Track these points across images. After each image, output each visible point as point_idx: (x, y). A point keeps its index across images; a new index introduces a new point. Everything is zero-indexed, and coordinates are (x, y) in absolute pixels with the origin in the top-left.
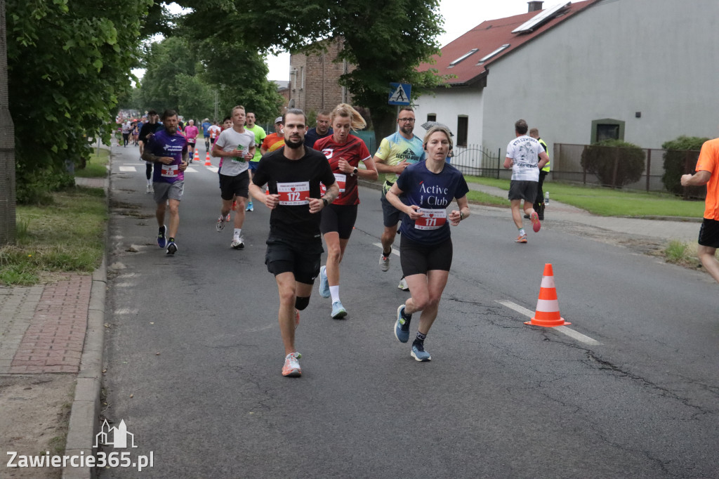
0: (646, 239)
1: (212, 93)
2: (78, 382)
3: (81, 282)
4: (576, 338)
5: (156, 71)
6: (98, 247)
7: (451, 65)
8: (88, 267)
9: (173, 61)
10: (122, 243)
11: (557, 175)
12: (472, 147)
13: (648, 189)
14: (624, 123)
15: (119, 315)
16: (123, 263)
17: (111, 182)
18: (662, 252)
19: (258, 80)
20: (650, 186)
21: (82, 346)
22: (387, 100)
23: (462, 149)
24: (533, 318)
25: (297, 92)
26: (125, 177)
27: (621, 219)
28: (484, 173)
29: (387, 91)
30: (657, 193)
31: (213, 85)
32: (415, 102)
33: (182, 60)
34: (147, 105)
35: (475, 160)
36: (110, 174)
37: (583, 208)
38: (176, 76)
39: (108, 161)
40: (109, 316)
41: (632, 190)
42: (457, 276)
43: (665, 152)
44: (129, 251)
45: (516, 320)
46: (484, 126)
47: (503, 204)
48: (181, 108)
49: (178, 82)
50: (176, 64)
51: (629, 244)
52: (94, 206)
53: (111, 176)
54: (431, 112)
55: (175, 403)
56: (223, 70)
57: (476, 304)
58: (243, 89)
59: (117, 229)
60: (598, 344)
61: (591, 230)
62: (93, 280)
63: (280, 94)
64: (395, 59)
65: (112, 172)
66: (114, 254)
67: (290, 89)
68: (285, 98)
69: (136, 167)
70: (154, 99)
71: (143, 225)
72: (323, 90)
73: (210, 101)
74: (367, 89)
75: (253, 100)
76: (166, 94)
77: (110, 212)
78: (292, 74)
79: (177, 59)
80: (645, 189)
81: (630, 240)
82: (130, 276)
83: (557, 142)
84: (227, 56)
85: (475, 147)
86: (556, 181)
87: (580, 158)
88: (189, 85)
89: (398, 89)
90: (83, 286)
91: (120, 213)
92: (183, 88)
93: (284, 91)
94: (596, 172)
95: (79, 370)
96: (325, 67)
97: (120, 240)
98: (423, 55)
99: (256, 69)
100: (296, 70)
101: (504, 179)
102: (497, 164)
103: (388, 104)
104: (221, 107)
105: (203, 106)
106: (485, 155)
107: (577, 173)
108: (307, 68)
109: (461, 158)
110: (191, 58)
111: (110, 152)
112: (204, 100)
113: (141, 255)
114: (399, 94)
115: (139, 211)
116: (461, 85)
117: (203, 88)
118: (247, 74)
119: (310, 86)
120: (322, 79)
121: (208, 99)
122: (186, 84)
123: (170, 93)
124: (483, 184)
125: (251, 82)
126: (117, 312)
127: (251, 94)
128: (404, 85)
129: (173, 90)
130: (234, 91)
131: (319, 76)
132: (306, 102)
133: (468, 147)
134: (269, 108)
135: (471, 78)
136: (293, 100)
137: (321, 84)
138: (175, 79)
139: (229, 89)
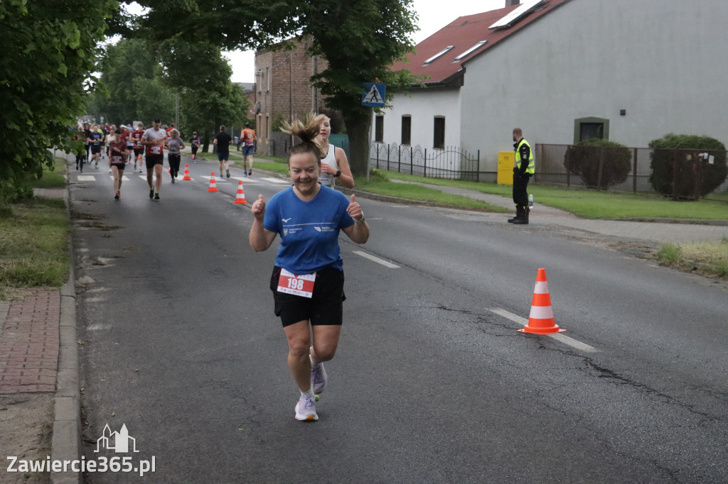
0: (636, 242)
1: (172, 97)
2: (57, 402)
3: (49, 298)
4: (572, 345)
5: (111, 75)
6: (64, 260)
7: (425, 63)
8: (55, 282)
9: (130, 63)
10: (88, 257)
11: (539, 177)
12: (450, 149)
13: (635, 189)
14: (608, 121)
15: (92, 332)
16: (91, 276)
17: (70, 193)
18: (654, 255)
19: (222, 82)
20: (638, 186)
21: (56, 364)
22: (361, 101)
23: (439, 151)
24: (527, 326)
25: (263, 94)
26: (85, 186)
27: (609, 222)
28: (464, 177)
29: (361, 92)
30: (644, 194)
31: (174, 88)
32: (390, 103)
33: (139, 62)
34: (102, 110)
35: (453, 162)
36: (69, 184)
37: (568, 211)
38: (134, 79)
39: (65, 171)
40: (82, 333)
41: (618, 191)
42: (443, 284)
43: (651, 151)
44: (97, 264)
45: (509, 328)
46: (462, 127)
47: (486, 208)
48: (140, 113)
49: (136, 86)
50: (133, 67)
51: (619, 247)
52: (55, 218)
53: (70, 187)
54: (406, 113)
55: (160, 421)
56: (185, 73)
57: (465, 312)
58: (206, 92)
59: (81, 241)
60: (596, 351)
61: (579, 234)
62: (61, 296)
63: (245, 96)
64: (367, 58)
65: (71, 182)
66: (81, 268)
67: (255, 92)
68: (250, 101)
69: (95, 176)
70: (110, 103)
71: (109, 237)
72: (291, 92)
73: (171, 106)
74: (338, 90)
75: (217, 104)
76: (124, 99)
77: (73, 224)
78: (257, 75)
79: (134, 61)
80: (632, 189)
81: (620, 243)
82: (99, 290)
83: (539, 143)
86: (538, 183)
87: (564, 158)
88: (148, 89)
89: (372, 90)
90: (51, 302)
91: (82, 225)
92: (142, 92)
93: (249, 93)
94: (580, 173)
95: (56, 389)
96: (292, 68)
97: (85, 253)
98: (397, 53)
99: (220, 71)
100: (262, 71)
101: (484, 182)
102: (477, 167)
103: (361, 105)
104: (183, 111)
105: (163, 110)
106: (464, 158)
107: (561, 174)
108: (273, 69)
109: (438, 161)
110: (149, 60)
111: (66, 161)
112: (164, 104)
113: (109, 269)
114: (373, 95)
115: (102, 222)
116: (437, 84)
117: (162, 92)
118: (209, 76)
119: (277, 88)
120: (289, 80)
121: (168, 103)
122: (144, 87)
123: (128, 98)
124: (463, 188)
125: (214, 84)
126: (90, 328)
127: (215, 97)
128: (377, 85)
129: (131, 94)
130: (196, 94)
131: (286, 77)
132: (273, 105)
133: (446, 150)
134: (233, 111)
135: (448, 76)
136: (258, 103)
137: (289, 85)
138: (133, 83)
139: (191, 92)
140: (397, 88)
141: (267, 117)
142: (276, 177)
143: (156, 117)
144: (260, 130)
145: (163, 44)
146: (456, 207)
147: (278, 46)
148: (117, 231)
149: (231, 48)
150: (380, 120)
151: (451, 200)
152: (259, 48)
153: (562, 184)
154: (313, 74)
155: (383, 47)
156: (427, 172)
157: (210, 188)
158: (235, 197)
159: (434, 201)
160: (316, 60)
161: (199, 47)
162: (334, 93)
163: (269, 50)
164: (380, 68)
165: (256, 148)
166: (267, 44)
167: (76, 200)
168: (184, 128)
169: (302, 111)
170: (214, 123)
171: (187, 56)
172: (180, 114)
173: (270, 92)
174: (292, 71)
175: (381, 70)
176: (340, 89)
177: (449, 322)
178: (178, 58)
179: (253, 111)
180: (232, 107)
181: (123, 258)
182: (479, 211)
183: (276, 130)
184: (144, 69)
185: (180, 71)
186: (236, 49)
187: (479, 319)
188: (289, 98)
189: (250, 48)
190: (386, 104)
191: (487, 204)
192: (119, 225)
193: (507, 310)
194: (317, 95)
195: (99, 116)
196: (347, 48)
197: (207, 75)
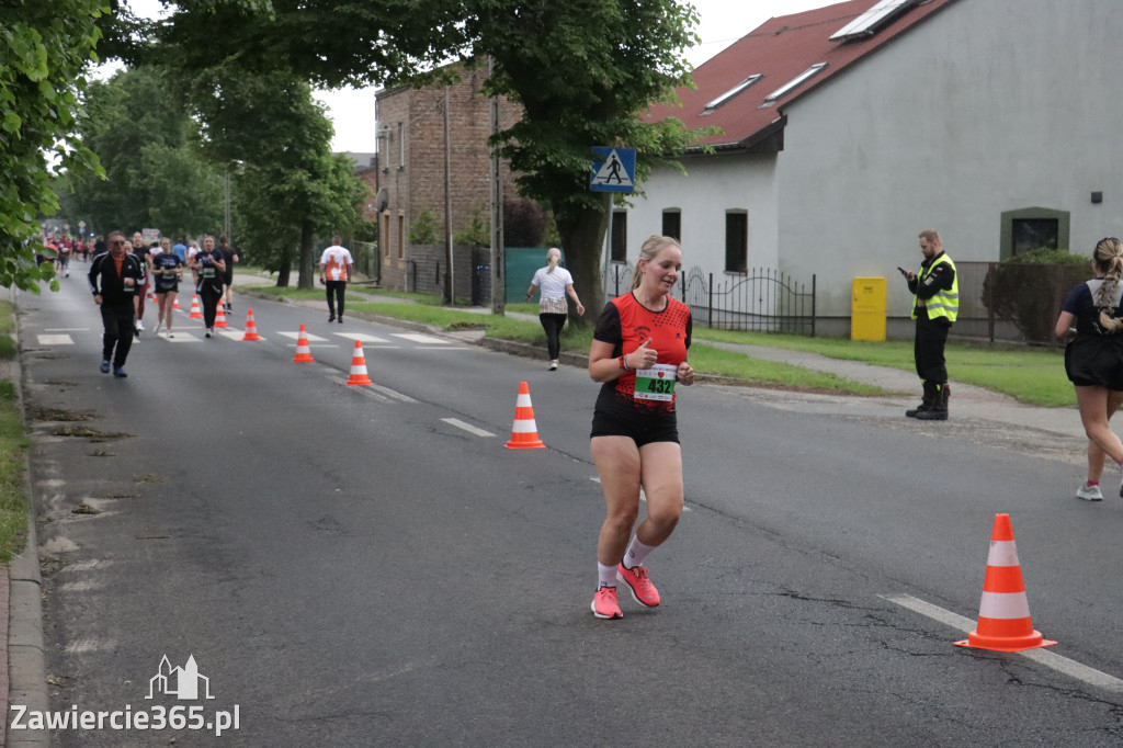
5: (99, 140)
6: (15, 506)
7: (707, 109)
9: (137, 117)
10: (64, 496)
12: (757, 274)
14: (1067, 216)
15: (75, 656)
16: (70, 537)
17: (23, 369)
19: (312, 151)
21: (3, 730)
22: (587, 183)
23: (737, 279)
24: (974, 633)
25: (393, 172)
26: (52, 356)
28: (785, 326)
29: (587, 166)
31: (222, 164)
32: (640, 185)
33: (154, 116)
34: (83, 208)
35: (764, 298)
36: (21, 352)
37: (1002, 391)
38: (142, 148)
39: (13, 326)
40: (55, 659)
44: (82, 512)
46: (781, 231)
48: (155, 214)
49: (147, 161)
50: (142, 125)
53: (23, 356)
54: (670, 204)
56: (242, 134)
58: (283, 170)
59: (48, 466)
61: (1033, 438)
62: (11, 579)
63: (359, 178)
64: (598, 99)
65: (25, 347)
66: (50, 520)
67: (377, 169)
68: (369, 187)
69: (73, 335)
70: (97, 195)
71: (103, 455)
72: (446, 167)
73: (214, 199)
75: (305, 193)
76: (124, 188)
77: (31, 430)
78: (381, 137)
79: (142, 114)
82: (88, 566)
84: (250, 104)
85: (765, 274)
87: (981, 288)
88: (170, 166)
89: (609, 161)
91: (50, 432)
92: (159, 174)
93: (363, 173)
94: (1014, 316)
96: (449, 122)
97: (57, 489)
98: (657, 88)
99: (309, 129)
100: (389, 129)
101: (826, 336)
102: (810, 307)
103: (588, 188)
104: (239, 208)
105: (201, 207)
106: (786, 291)
107: (977, 319)
108: (412, 125)
109: (736, 297)
110: (174, 110)
112: (202, 195)
113: (106, 520)
114: (611, 169)
115: (89, 425)
116: (732, 148)
117: (198, 172)
118: (289, 140)
119: (419, 160)
120: (443, 146)
121: (209, 193)
122: (163, 163)
123: (132, 184)
124: (788, 349)
125: (299, 155)
126: (71, 649)
127: (301, 181)
128: (618, 151)
129: (138, 176)
130: (264, 174)
131: (437, 139)
132: (411, 194)
133: (750, 274)
134: (337, 206)
135: (753, 133)
136: (383, 190)
137: (442, 156)
138: (141, 155)
139: (255, 170)
140: (657, 156)
141: (401, 218)
142: (423, 331)
143: (186, 221)
144: (387, 242)
145: (199, 79)
146: (776, 386)
147: (426, 78)
148: (121, 442)
149: (334, 81)
150: (621, 218)
151: (769, 374)
152: (388, 83)
153: (980, 339)
154: (491, 133)
155: (630, 76)
156: (715, 317)
157: (297, 355)
158: (348, 372)
159: (737, 376)
160: (496, 105)
161: (268, 82)
162: (536, 168)
163: (408, 87)
164: (625, 116)
165: (379, 278)
166: (399, 76)
167: (35, 382)
168: (242, 241)
169: (468, 205)
170: (300, 231)
171: (245, 102)
172: (232, 214)
173: (407, 169)
174: (449, 128)
175: (625, 121)
176: (546, 160)
177: (810, 625)
178: (228, 106)
179: (374, 206)
180: (334, 198)
181: (133, 497)
182: (825, 393)
183: (419, 242)
184: (163, 129)
185: (233, 131)
186: (344, 84)
187: (869, 619)
188: (443, 181)
189: (371, 82)
190: (636, 188)
191: (840, 380)
192: (123, 431)
193: (924, 599)
194: (501, 174)
195: (76, 219)
196: (560, 79)
197: (284, 137)
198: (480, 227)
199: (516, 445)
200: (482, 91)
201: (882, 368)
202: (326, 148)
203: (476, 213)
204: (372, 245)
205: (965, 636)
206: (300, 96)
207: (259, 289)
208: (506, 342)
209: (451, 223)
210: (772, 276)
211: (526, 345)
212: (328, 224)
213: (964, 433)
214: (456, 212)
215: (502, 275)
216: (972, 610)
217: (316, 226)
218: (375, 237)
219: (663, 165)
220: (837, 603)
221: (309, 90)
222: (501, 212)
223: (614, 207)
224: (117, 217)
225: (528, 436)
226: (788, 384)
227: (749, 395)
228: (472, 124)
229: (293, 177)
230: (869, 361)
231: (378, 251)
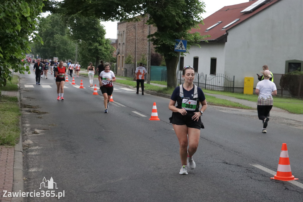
3: (8, 152)
5: (43, 33)
6: (17, 131)
7: (207, 30)
8: (12, 143)
9: (53, 27)
10: (30, 129)
12: (219, 75)
16: (31, 140)
17: (20, 94)
19: (100, 38)
22: (174, 48)
23: (213, 76)
24: (276, 175)
25: (121, 44)
26: (28, 90)
28: (226, 90)
29: (174, 44)
31: (75, 41)
32: (188, 50)
33: (58, 27)
34: (38, 51)
35: (220, 82)
36: (20, 89)
39: (18, 82)
40: (26, 173)
44: (34, 133)
46: (225, 64)
47: (239, 106)
48: (57, 53)
49: (55, 39)
50: (54, 29)
52: (12, 107)
54: (195, 55)
56: (81, 33)
58: (92, 43)
59: (26, 120)
62: (15, 151)
63: (112, 45)
64: (178, 26)
65: (21, 88)
66: (26, 135)
67: (117, 43)
68: (115, 48)
69: (34, 85)
70: (42, 48)
71: (41, 118)
72: (136, 43)
73: (73, 50)
74: (162, 43)
75: (97, 49)
76: (49, 46)
77: (22, 110)
78: (118, 35)
79: (55, 26)
82: (36, 148)
84: (84, 25)
87: (279, 81)
88: (61, 41)
89: (180, 43)
90: (9, 154)
91: (27, 111)
92: (58, 43)
93: (113, 44)
94: (288, 89)
96: (137, 31)
97: (28, 127)
98: (193, 24)
99: (99, 32)
100: (121, 33)
101: (237, 93)
102: (233, 85)
103: (174, 50)
104: (79, 52)
105: (69, 52)
106: (226, 79)
108: (127, 32)
109: (213, 82)
110: (63, 26)
111: (19, 77)
112: (70, 49)
113: (41, 136)
114: (180, 46)
115: (37, 110)
116: (213, 41)
117: (69, 43)
118: (94, 35)
119: (128, 41)
120: (135, 38)
121: (72, 48)
122: (60, 40)
123: (51, 45)
124: (226, 96)
125: (96, 39)
126: (30, 170)
127: (97, 46)
128: (182, 41)
129: (53, 43)
130: (87, 44)
131: (133, 36)
132: (126, 50)
133: (217, 75)
134: (106, 53)
135: (219, 37)
136: (119, 49)
137: (135, 40)
138: (54, 37)
139: (84, 42)
140: (193, 42)
141: (123, 57)
142: (128, 87)
143: (65, 55)
144: (119, 63)
145: (70, 18)
146: (224, 106)
147: (131, 19)
148: (46, 115)
149: (106, 19)
150: (182, 59)
151: (221, 102)
152: (121, 20)
154: (148, 35)
156: (207, 86)
157: (94, 93)
159: (212, 102)
160: (150, 27)
161: (89, 19)
162: (160, 45)
163: (126, 21)
164: (184, 31)
165: (117, 73)
166: (125, 18)
167: (23, 98)
169: (141, 54)
170: (96, 59)
171: (82, 24)
172: (78, 54)
173: (125, 44)
174: (137, 33)
175: (185, 33)
176: (163, 42)
177: (231, 171)
178: (78, 25)
179: (116, 53)
180: (105, 51)
181: (48, 130)
182: (236, 108)
183: (128, 63)
184: (60, 31)
185: (79, 32)
186: (109, 20)
187: (247, 170)
188: (135, 47)
189: (116, 20)
190: (187, 51)
191: (240, 105)
192: (46, 112)
193: (262, 166)
194: (150, 46)
195: (36, 54)
196: (167, 21)
197: (93, 34)
198: (144, 60)
199: (151, 119)
200: (146, 23)
201: (252, 102)
202: (104, 37)
203: (143, 56)
204: (115, 64)
205: (273, 176)
206: (97, 23)
207: (84, 74)
208: (150, 91)
209: (136, 59)
210: (223, 76)
211: (155, 92)
212: (103, 58)
213: (274, 120)
214: (138, 56)
215: (150, 73)
216: (275, 169)
217: (100, 58)
218: (116, 62)
219: (194, 45)
220: (238, 166)
221: (100, 22)
222: (150, 56)
223: (180, 56)
224: (47, 54)
225: (155, 117)
226: (226, 105)
227: (216, 108)
228: (143, 32)
229: (95, 45)
230: (248, 100)
231: (116, 65)
